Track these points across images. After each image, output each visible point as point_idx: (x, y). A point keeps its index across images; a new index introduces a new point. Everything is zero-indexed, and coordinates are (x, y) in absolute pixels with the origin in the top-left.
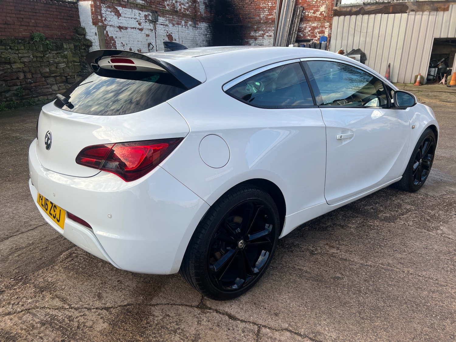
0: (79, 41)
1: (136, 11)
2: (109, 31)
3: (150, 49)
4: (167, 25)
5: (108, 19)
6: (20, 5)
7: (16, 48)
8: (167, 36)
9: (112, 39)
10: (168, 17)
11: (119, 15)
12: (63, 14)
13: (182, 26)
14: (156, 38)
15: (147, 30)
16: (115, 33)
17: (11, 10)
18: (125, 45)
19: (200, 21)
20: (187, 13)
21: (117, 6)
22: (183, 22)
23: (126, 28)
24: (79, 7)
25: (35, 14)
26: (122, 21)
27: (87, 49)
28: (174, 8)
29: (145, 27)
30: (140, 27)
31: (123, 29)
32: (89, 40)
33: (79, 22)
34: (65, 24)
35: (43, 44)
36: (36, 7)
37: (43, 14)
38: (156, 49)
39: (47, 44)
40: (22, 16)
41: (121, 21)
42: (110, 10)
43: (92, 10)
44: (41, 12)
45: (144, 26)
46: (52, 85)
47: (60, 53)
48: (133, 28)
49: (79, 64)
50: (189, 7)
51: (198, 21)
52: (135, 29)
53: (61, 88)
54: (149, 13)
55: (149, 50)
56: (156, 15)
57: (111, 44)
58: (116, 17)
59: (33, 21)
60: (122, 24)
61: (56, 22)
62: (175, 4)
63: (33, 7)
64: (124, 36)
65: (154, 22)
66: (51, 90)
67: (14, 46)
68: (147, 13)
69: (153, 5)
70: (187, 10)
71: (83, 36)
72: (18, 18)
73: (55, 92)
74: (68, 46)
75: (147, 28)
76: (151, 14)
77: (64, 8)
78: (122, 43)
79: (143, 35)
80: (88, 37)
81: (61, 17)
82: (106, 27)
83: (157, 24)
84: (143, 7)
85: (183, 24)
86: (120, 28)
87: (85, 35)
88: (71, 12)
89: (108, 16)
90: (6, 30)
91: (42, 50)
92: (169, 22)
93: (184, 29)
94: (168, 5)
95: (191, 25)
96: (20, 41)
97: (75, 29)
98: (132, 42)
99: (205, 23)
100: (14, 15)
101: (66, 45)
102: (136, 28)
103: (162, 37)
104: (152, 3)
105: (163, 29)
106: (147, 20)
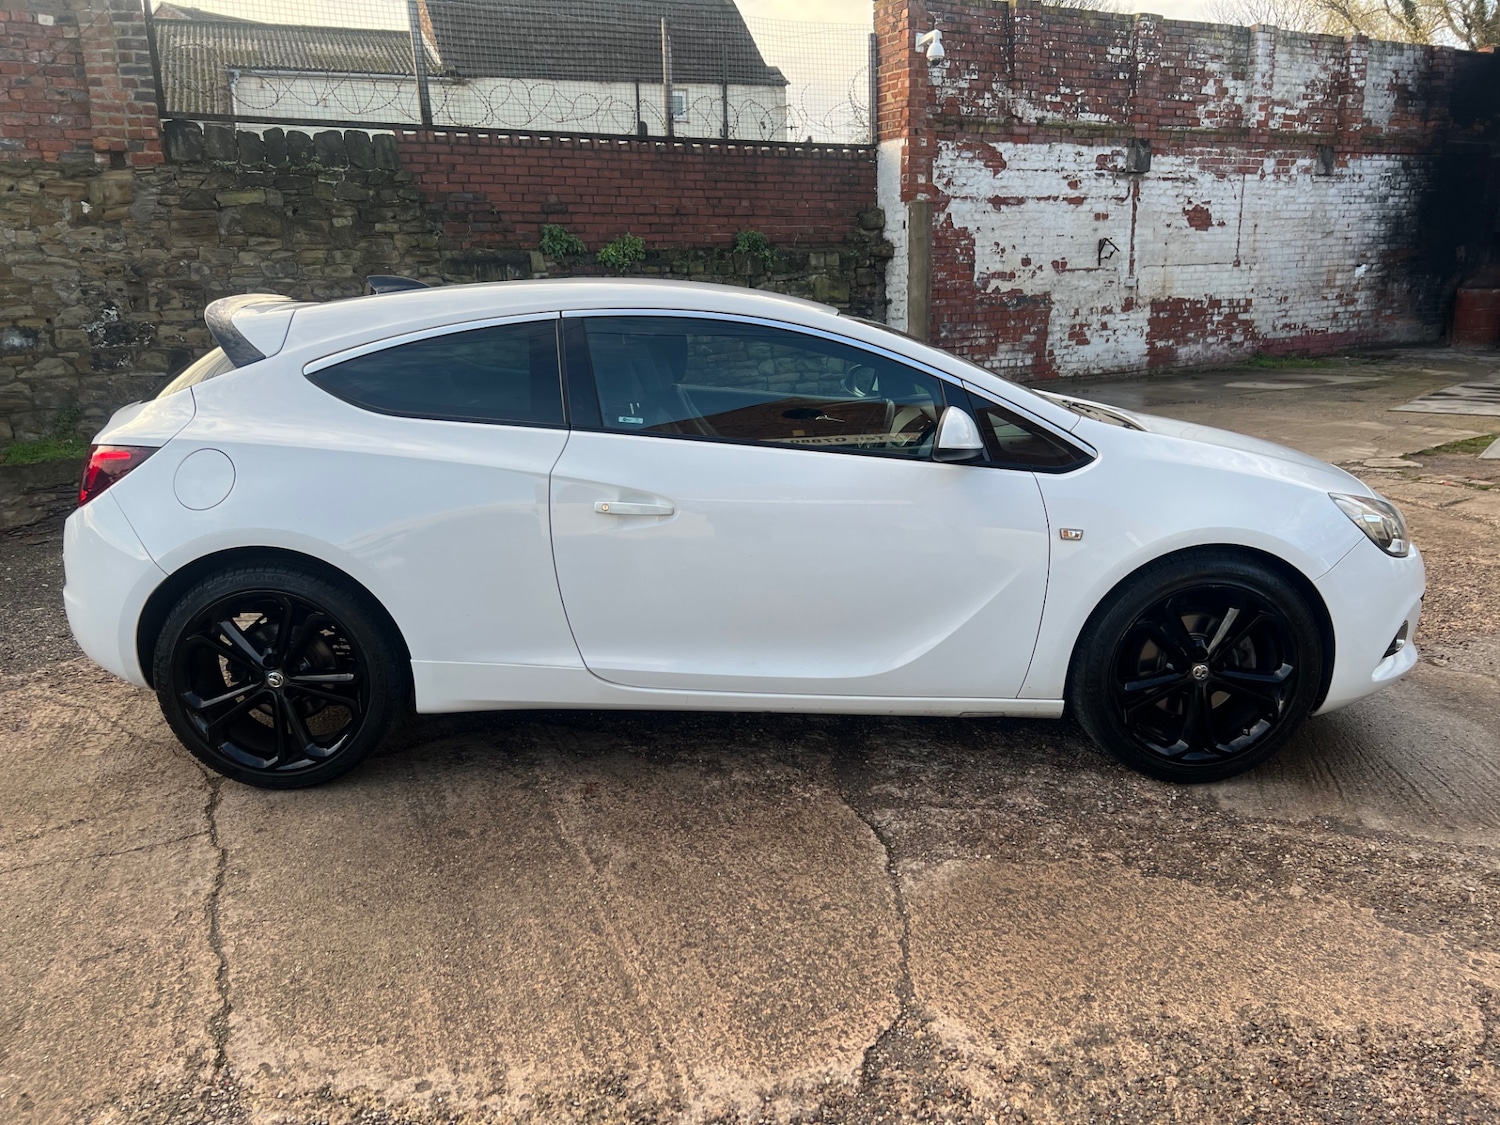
0: (862, 243)
1: (1068, 149)
2: (956, 213)
3: (1102, 256)
4: (1191, 179)
5: (959, 181)
6: (718, 168)
7: (685, 270)
8: (1185, 212)
9: (964, 235)
10: (1202, 153)
11: (997, 164)
12: (829, 180)
13: (1262, 176)
14: (1134, 221)
15: (1102, 199)
16: (977, 216)
17: (695, 181)
18: (1009, 250)
19: (1357, 153)
20: (1299, 130)
21: (997, 141)
22: (1269, 164)
23: (1020, 201)
24: (879, 157)
25: (752, 186)
26: (1010, 183)
27: (878, 266)
28: (1240, 118)
29: (1093, 193)
30: (1074, 194)
31: (1007, 204)
32: (888, 241)
33: (874, 196)
34: (830, 205)
35: (754, 259)
36: (759, 169)
37: (775, 183)
38: (1132, 255)
39: (765, 259)
40: (720, 194)
41: (1004, 183)
42: (971, 155)
43: (903, 160)
44: (769, 178)
45: (1089, 189)
46: (760, 360)
47: (796, 279)
48: (1049, 198)
49: (847, 306)
50: (1313, 109)
51: (1346, 153)
52: (1051, 201)
53: (781, 369)
54: (1118, 149)
55: (1099, 259)
56: (1143, 153)
57: (958, 250)
58: (988, 173)
59: (745, 203)
60: (1004, 190)
61: (807, 200)
62: (1245, 107)
63: (751, 170)
64: (1007, 223)
65: (1137, 171)
66: (755, 373)
67: (681, 266)
68: (1107, 151)
69: (1142, 122)
70: (1302, 119)
71: (876, 232)
72: (708, 198)
73: (764, 378)
74: (822, 260)
75: (1104, 193)
76: (1125, 151)
77: (836, 164)
78: (997, 244)
79: (1083, 216)
80: (887, 235)
81: (823, 188)
82: (947, 203)
83: (1148, 178)
84: (1097, 133)
85: (1268, 170)
86: (997, 202)
87: (881, 229)
88: (853, 172)
89: (960, 172)
90: (675, 228)
91: (749, 273)
92: (1203, 168)
93: (1273, 185)
94: (1210, 114)
95: (1307, 170)
96: (701, 253)
97: (857, 216)
98: (1037, 240)
99: (1384, 157)
100: (701, 193)
101: (818, 259)
102: (1056, 199)
103: (1164, 217)
104: (1138, 118)
105: (1169, 192)
106: (1109, 170)
